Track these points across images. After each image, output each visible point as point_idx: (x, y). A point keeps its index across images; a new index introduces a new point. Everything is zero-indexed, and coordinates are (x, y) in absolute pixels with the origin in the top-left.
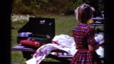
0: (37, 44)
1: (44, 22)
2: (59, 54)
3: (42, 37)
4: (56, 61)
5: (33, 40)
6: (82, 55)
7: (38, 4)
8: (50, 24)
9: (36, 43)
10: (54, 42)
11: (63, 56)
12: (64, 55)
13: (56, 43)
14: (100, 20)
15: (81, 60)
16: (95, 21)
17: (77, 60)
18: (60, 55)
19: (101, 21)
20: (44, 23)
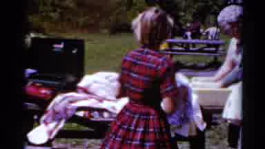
0: (45, 94)
1: (62, 46)
2: (92, 114)
3: (57, 80)
4: (87, 129)
5: (38, 85)
6: (139, 118)
7: (55, 11)
8: (74, 52)
9: (43, 91)
10: (81, 88)
11: (102, 119)
12: (103, 117)
13: (85, 91)
14: (183, 43)
15: (136, 126)
16: (171, 45)
17: (126, 127)
18: (96, 117)
19: (185, 46)
20: (62, 49)
